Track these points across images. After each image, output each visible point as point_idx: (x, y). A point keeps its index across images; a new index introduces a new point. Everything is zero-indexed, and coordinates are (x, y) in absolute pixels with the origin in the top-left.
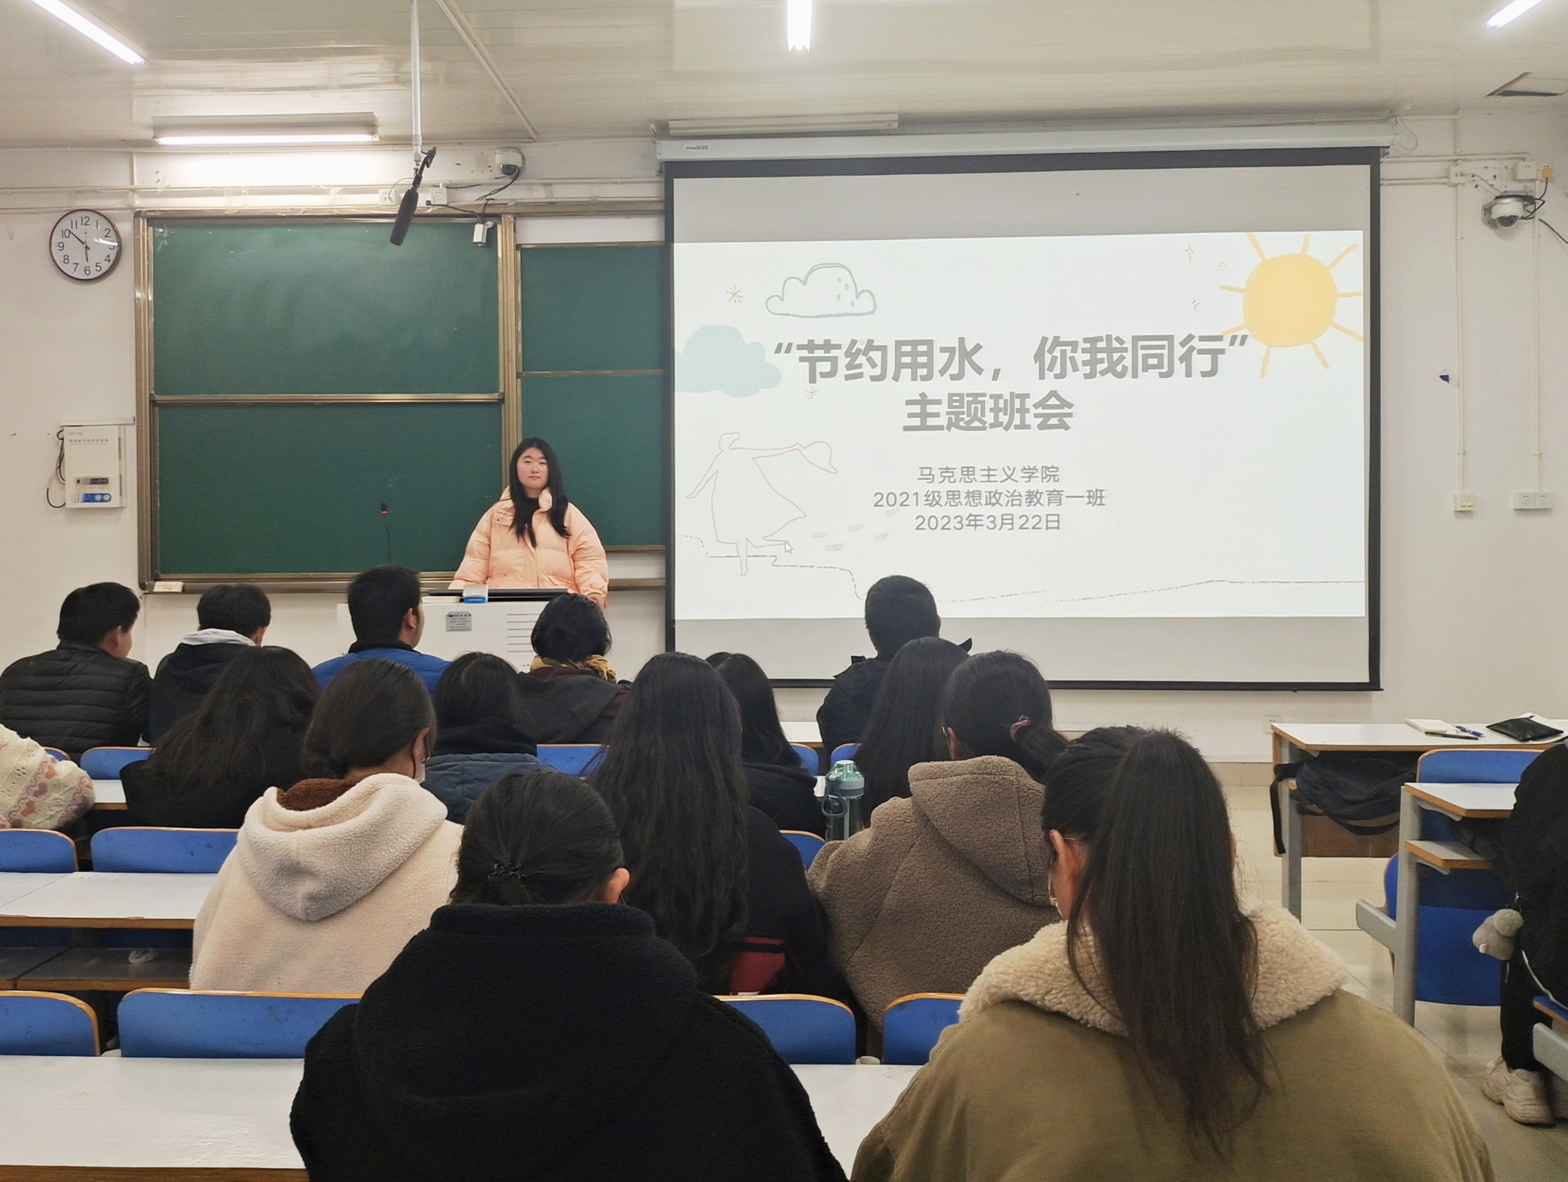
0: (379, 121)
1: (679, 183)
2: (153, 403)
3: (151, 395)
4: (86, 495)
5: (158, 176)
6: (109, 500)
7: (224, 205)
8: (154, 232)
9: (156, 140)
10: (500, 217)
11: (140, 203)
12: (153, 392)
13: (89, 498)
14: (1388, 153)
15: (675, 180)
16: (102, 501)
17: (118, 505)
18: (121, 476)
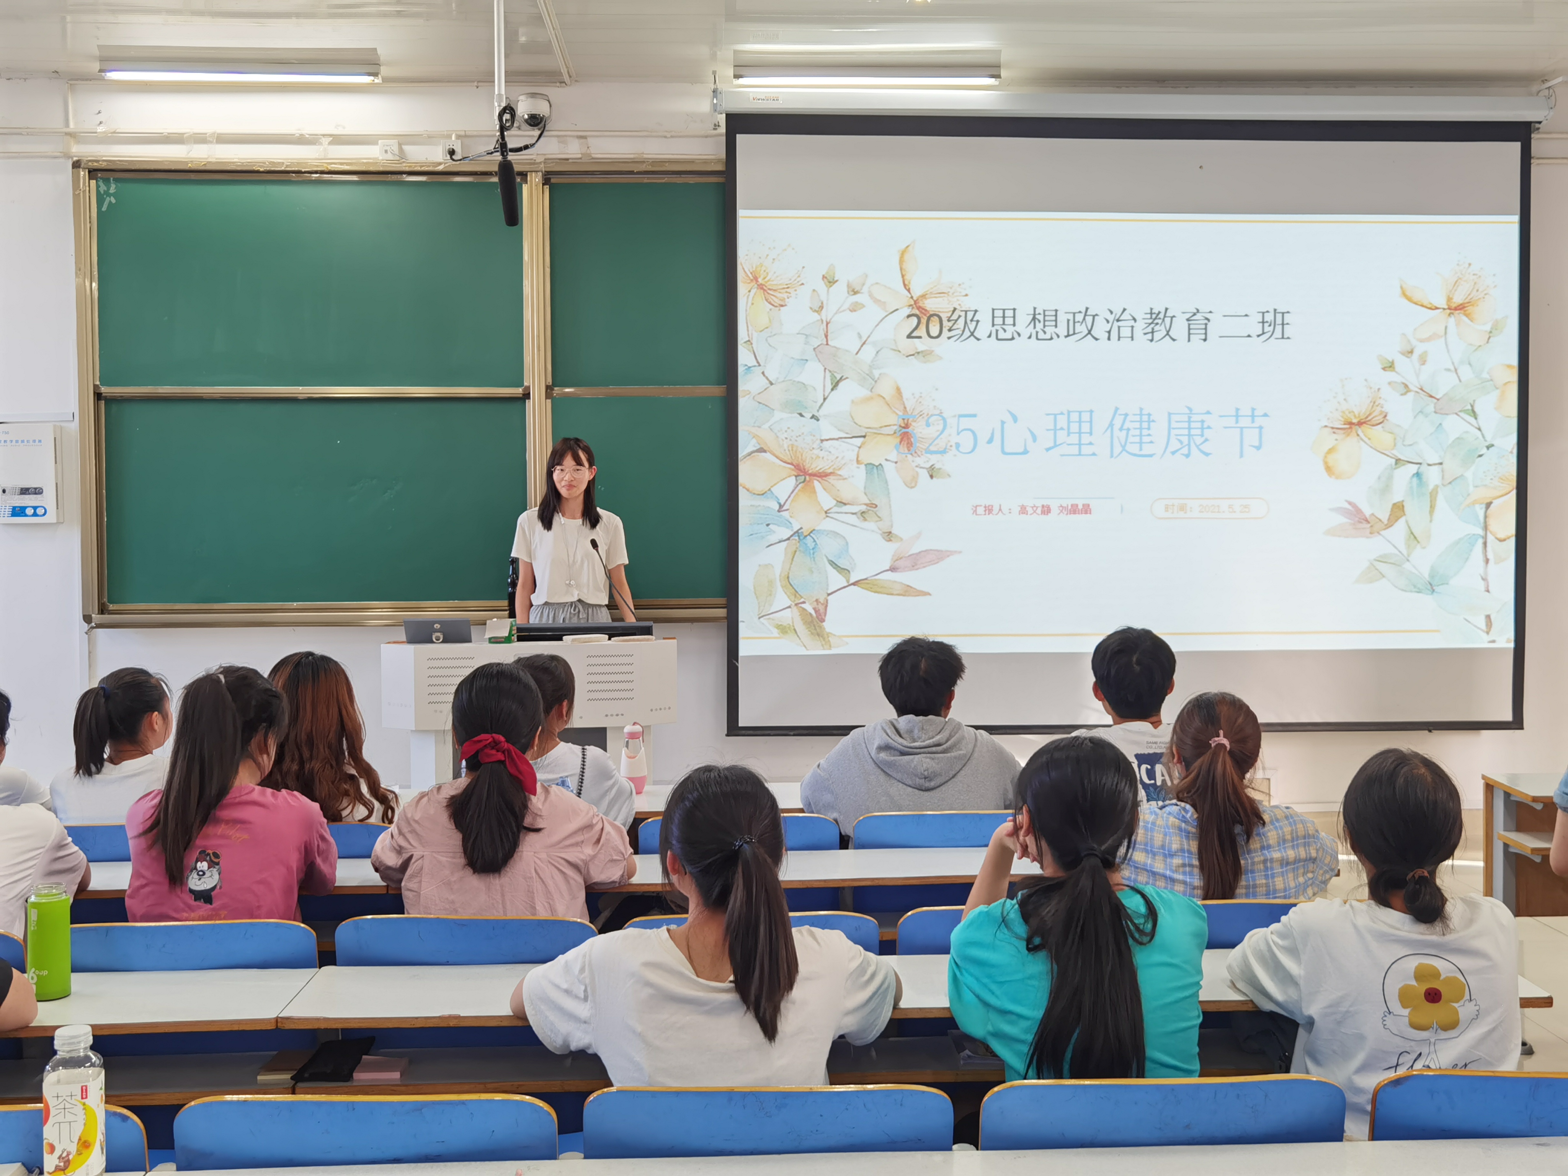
0: (381, 59)
1: (742, 139)
2: (98, 396)
3: (95, 387)
4: (14, 508)
5: (101, 117)
6: (44, 514)
7: (184, 156)
8: (98, 187)
9: (103, 74)
10: (526, 175)
11: (80, 150)
12: (98, 383)
13: (19, 512)
14: (1538, 129)
15: (738, 136)
16: (35, 514)
17: (55, 521)
18: (57, 484)
